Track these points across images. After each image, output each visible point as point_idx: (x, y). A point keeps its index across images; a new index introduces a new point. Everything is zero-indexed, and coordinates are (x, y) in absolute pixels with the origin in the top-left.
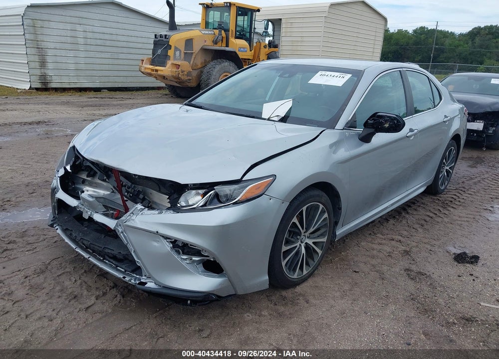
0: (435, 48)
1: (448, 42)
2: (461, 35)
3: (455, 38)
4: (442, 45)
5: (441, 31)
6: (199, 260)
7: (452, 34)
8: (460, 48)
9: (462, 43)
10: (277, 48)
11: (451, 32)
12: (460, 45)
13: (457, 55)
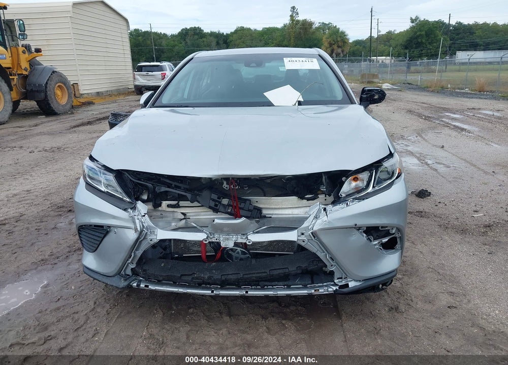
0: (155, 49)
1: (164, 43)
2: (173, 36)
3: (168, 39)
4: (161, 46)
5: (156, 33)
6: (388, 240)
7: (165, 35)
8: (177, 48)
9: (176, 43)
10: (41, 52)
11: (164, 34)
12: (176, 45)
13: (176, 55)
